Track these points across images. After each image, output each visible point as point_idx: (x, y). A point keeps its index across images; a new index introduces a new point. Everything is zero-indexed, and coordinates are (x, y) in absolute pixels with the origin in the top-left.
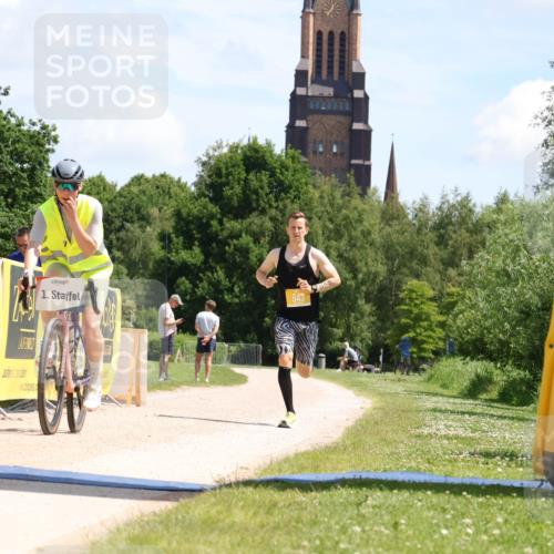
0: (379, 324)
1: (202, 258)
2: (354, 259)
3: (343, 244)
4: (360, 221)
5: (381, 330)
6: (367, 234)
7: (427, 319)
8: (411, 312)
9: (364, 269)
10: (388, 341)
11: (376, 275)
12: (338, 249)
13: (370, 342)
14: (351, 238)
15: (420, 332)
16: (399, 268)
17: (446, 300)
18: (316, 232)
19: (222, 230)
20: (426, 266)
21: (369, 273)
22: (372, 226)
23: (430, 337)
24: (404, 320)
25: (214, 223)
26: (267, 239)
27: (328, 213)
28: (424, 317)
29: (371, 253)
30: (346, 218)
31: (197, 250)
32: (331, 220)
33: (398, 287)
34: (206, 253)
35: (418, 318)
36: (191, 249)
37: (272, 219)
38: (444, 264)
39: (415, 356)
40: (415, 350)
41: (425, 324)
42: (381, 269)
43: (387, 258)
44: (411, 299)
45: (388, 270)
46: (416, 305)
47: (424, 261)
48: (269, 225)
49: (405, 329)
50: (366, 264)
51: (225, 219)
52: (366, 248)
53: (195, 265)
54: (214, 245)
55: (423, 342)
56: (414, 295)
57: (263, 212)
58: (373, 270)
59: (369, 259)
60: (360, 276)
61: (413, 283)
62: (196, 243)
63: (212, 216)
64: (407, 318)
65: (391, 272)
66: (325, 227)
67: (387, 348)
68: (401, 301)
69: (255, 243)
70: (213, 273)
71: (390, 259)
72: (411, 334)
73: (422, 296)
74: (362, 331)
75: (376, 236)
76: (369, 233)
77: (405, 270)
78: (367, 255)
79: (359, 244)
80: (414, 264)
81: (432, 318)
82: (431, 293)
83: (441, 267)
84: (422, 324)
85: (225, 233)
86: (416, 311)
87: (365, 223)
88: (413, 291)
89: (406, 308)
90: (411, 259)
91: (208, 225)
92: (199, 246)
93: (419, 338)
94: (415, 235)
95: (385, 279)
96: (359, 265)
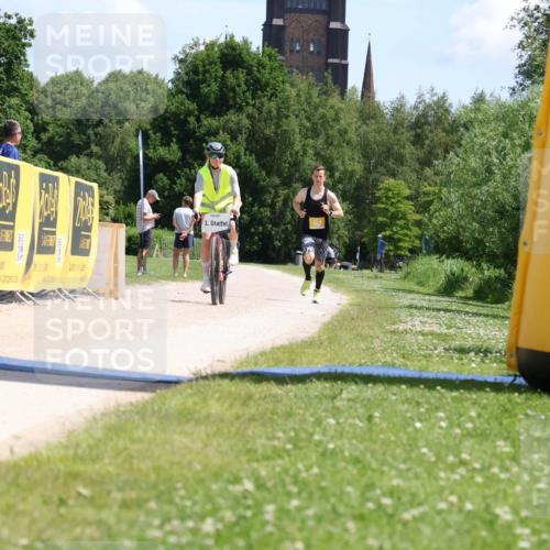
0: (356, 222)
1: (180, 154)
2: (330, 157)
3: (320, 142)
4: (337, 119)
5: (358, 228)
6: (343, 132)
7: (404, 217)
8: (387, 210)
9: (341, 168)
10: (364, 240)
11: (352, 173)
12: (315, 147)
13: (347, 241)
14: (328, 136)
15: (396, 230)
16: (376, 167)
17: (423, 199)
18: (293, 130)
19: (199, 127)
20: (402, 165)
21: (345, 172)
22: (349, 125)
23: (407, 235)
24: (380, 219)
25: (192, 119)
26: (244, 136)
27: (306, 112)
28: (400, 215)
29: (347, 151)
30: (323, 116)
31: (174, 147)
32: (308, 119)
33: (375, 186)
34: (184, 150)
35: (394, 217)
36: (169, 146)
37: (249, 117)
38: (420, 163)
39: (392, 254)
40: (391, 248)
41: (401, 222)
42: (358, 168)
43: (364, 157)
44: (388, 198)
45: (365, 169)
46: (393, 203)
47: (400, 160)
48: (246, 122)
49: (381, 227)
50: (343, 162)
51: (202, 116)
52: (342, 147)
53: (173, 162)
54: (191, 142)
55: (400, 240)
56: (390, 194)
57: (240, 109)
58: (350, 169)
59: (346, 159)
60: (337, 174)
61: (390, 182)
62: (174, 140)
63: (189, 113)
64: (384, 216)
65: (368, 170)
66: (301, 125)
67: (363, 246)
68: (378, 200)
69: (232, 141)
70: (190, 170)
71: (367, 157)
72: (388, 233)
73: (398, 195)
74: (339, 229)
75: (352, 135)
76: (346, 132)
77: (381, 169)
78: (343, 153)
79: (335, 143)
80: (391, 163)
81: (409, 217)
82: (407, 192)
83: (418, 166)
84: (398, 222)
85: (203, 131)
86: (392, 210)
87: (342, 122)
88: (390, 190)
89: (383, 206)
90: (387, 159)
91: (186, 122)
92: (177, 143)
93: (396, 236)
94: (391, 134)
95: (362, 177)
96: (336, 163)
